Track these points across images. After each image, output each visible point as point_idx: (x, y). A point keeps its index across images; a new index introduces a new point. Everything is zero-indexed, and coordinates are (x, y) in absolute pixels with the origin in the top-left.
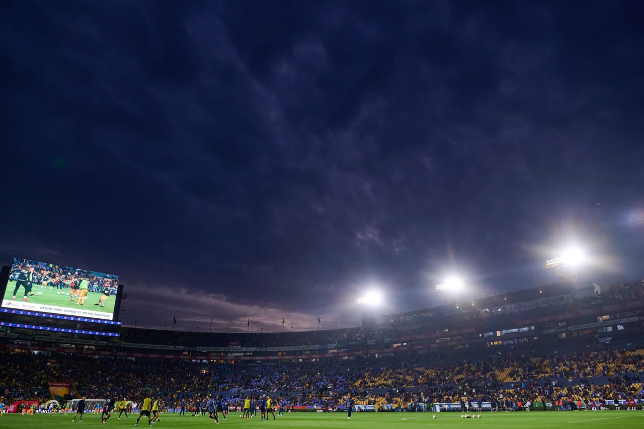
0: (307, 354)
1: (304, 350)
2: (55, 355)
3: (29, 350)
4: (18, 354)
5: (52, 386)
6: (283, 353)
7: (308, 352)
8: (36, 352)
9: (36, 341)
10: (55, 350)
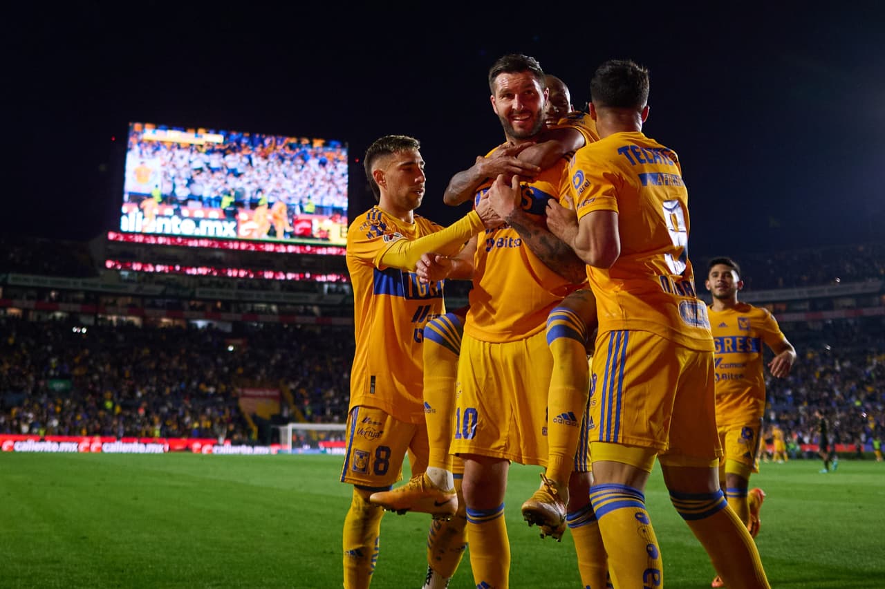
0: (849, 307)
1: (837, 297)
2: (240, 331)
3: (187, 320)
4: (167, 330)
5: (244, 396)
6: (778, 306)
7: (849, 302)
8: (201, 324)
9: (200, 300)
10: (239, 317)
